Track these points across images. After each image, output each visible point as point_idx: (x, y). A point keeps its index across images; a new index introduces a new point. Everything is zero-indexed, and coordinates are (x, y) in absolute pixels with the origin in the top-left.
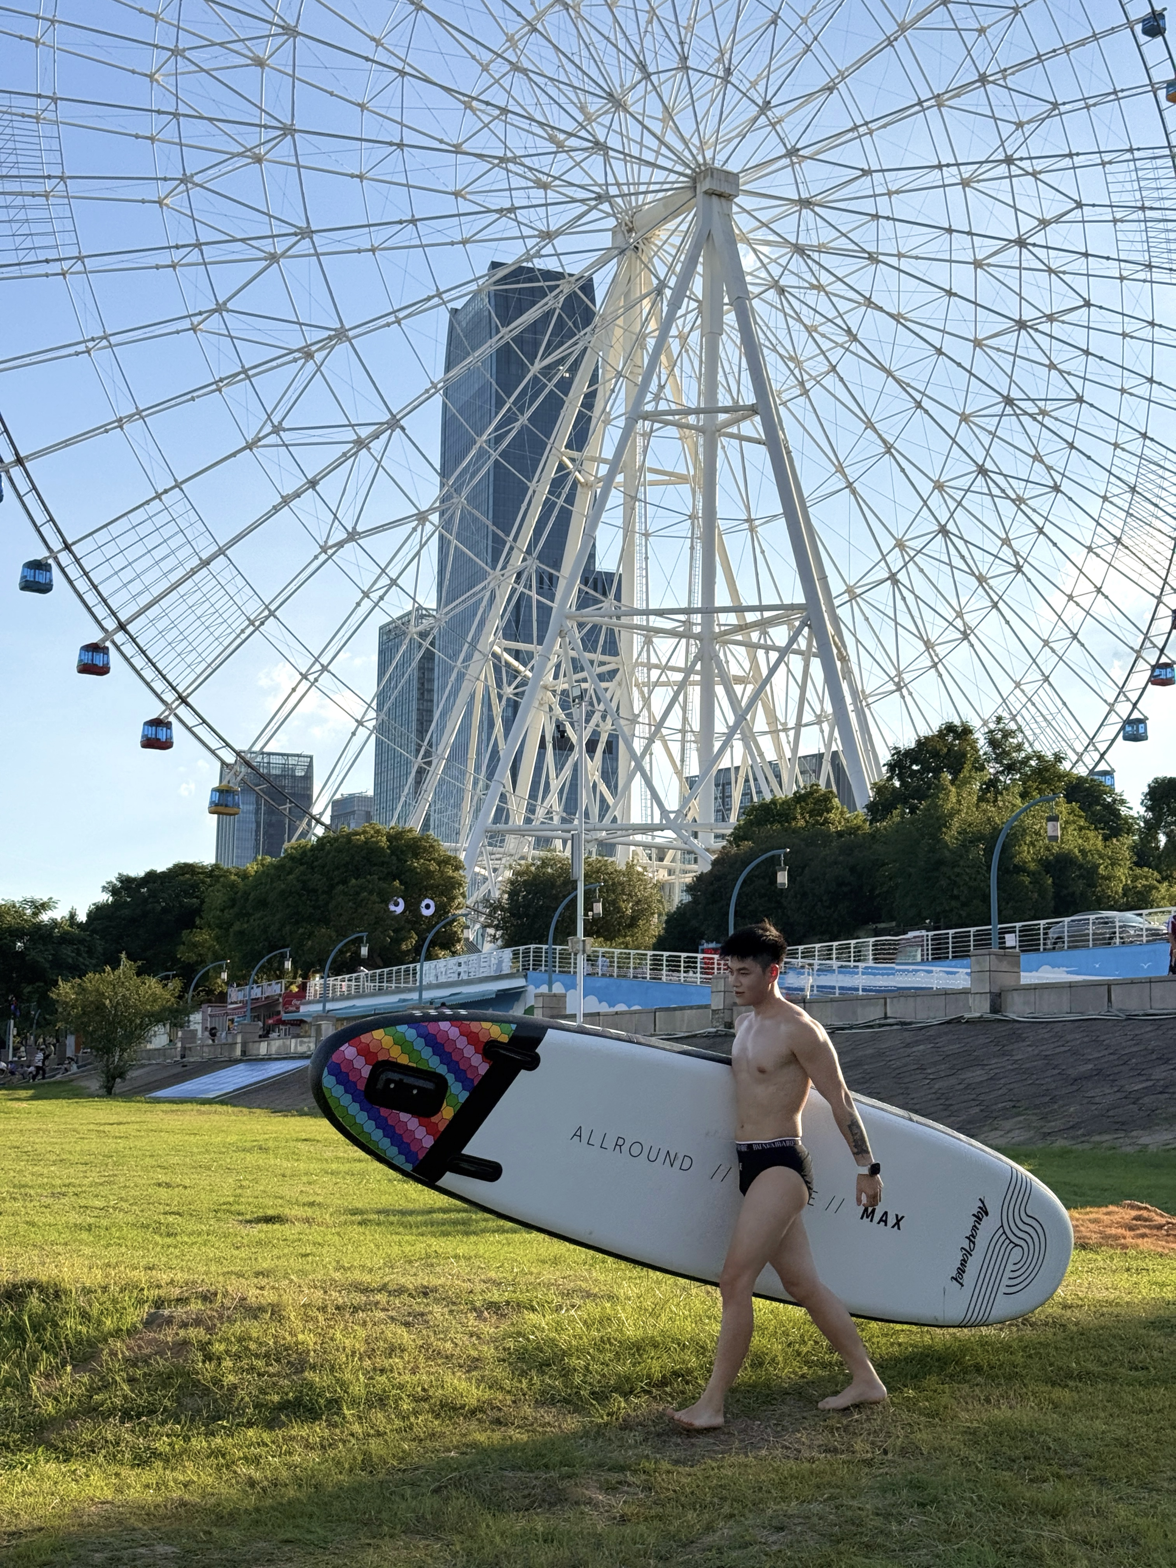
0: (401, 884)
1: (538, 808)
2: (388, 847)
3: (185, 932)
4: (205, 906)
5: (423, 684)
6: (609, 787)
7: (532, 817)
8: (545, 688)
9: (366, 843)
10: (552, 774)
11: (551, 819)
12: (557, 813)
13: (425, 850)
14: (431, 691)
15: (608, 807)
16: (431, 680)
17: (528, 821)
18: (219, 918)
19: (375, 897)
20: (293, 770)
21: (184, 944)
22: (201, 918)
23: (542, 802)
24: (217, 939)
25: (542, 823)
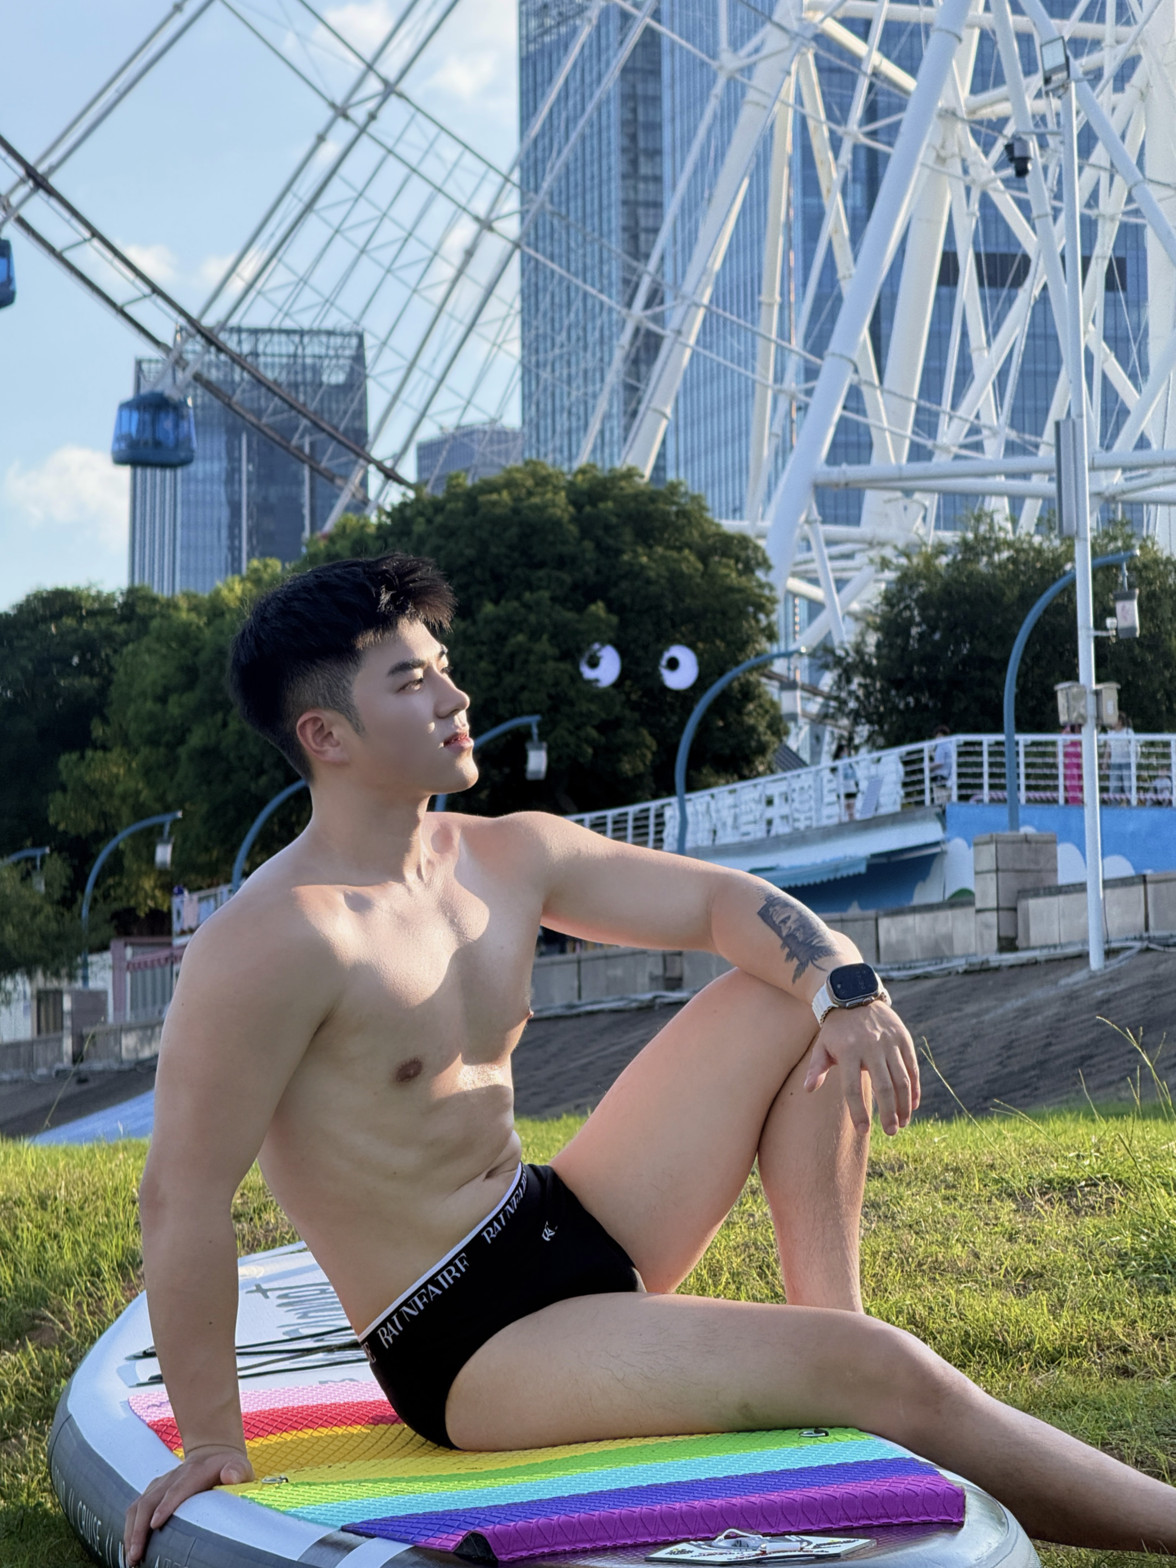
0: (610, 608)
1: (944, 420)
2: (574, 520)
3: (66, 760)
4: (114, 693)
5: (633, 138)
6: (1123, 360)
7: (929, 443)
8: (950, 114)
9: (516, 511)
10: (978, 333)
11: (978, 447)
12: (995, 433)
13: (666, 524)
14: (655, 153)
15: (1125, 412)
16: (655, 127)
17: (918, 453)
18: (152, 717)
19: (544, 646)
20: (316, 371)
21: (64, 789)
22: (105, 720)
23: (954, 406)
24: (147, 772)
25: (957, 457)
